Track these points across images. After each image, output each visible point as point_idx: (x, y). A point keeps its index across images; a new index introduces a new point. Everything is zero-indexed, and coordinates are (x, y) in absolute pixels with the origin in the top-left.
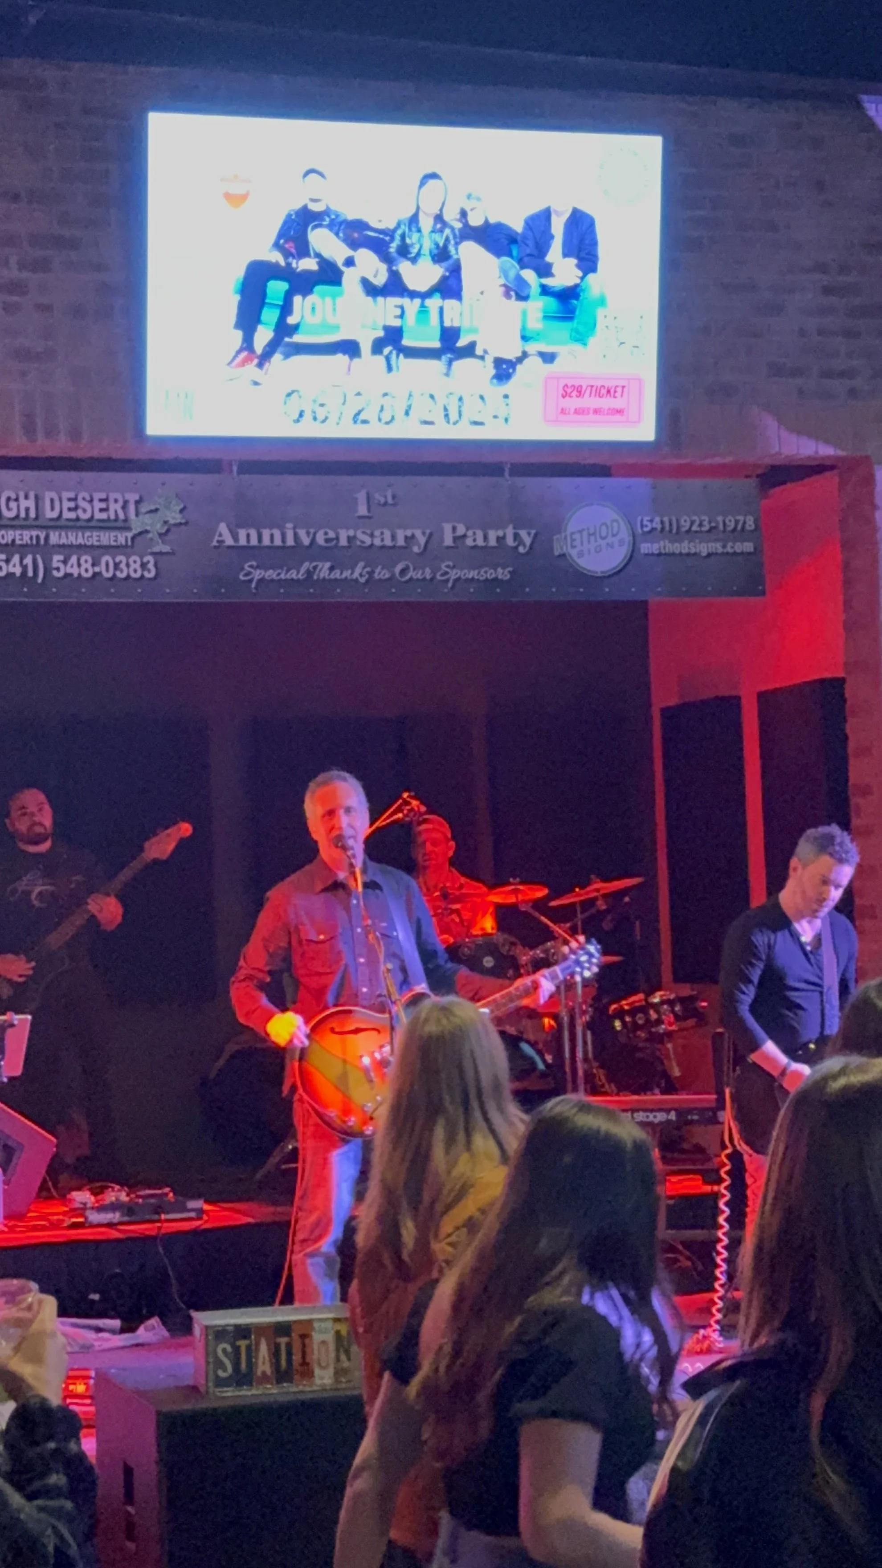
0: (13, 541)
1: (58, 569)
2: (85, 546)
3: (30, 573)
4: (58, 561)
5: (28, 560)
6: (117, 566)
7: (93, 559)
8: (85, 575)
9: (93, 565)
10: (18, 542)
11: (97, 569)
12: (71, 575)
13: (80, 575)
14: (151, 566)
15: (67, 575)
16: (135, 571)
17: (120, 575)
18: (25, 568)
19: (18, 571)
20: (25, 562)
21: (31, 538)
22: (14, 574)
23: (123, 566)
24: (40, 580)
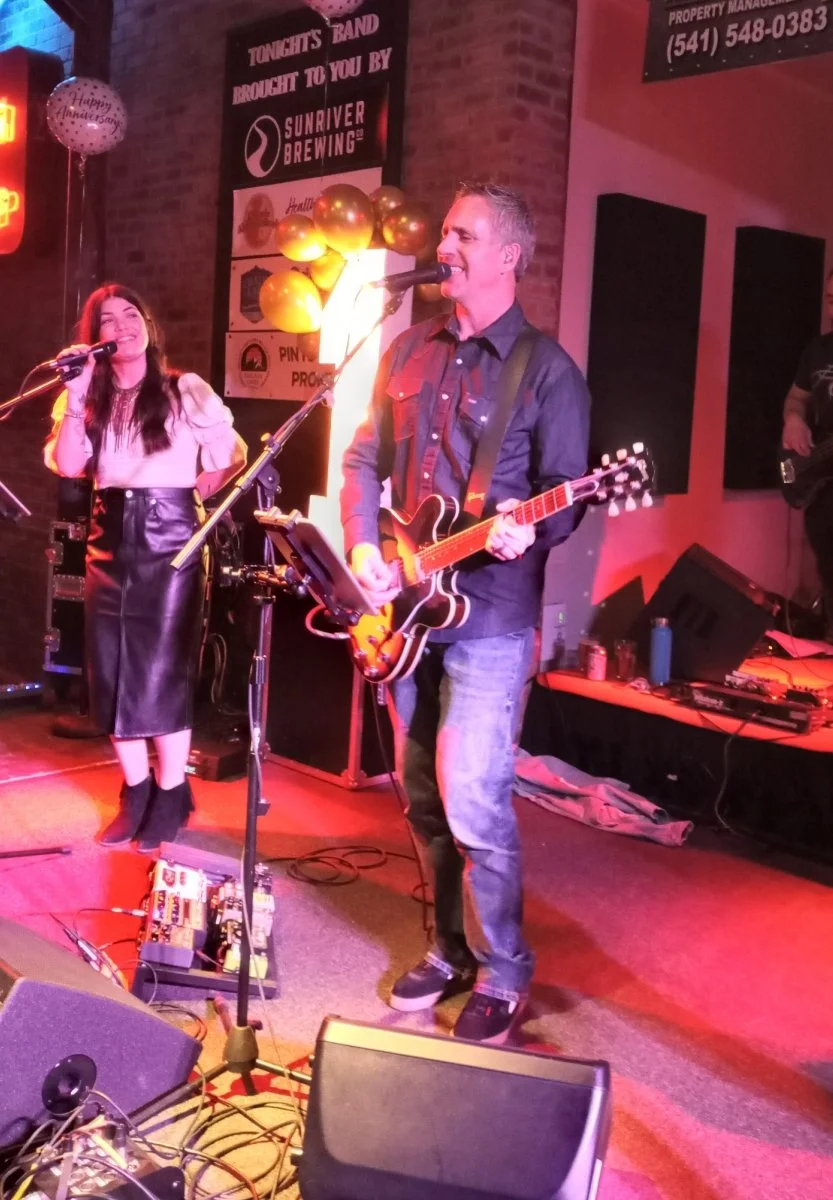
0: (695, 18)
1: (731, 39)
2: (761, 8)
3: (705, 49)
4: (733, 30)
5: (705, 36)
6: (788, 25)
7: (766, 22)
8: (756, 40)
9: (764, 29)
10: (699, 18)
11: (768, 31)
12: (743, 42)
13: (750, 40)
14: (823, 18)
15: (740, 43)
16: (806, 25)
17: (790, 33)
18: (700, 42)
19: (694, 47)
20: (702, 37)
21: (711, 12)
22: (690, 51)
23: (794, 23)
24: (712, 54)
